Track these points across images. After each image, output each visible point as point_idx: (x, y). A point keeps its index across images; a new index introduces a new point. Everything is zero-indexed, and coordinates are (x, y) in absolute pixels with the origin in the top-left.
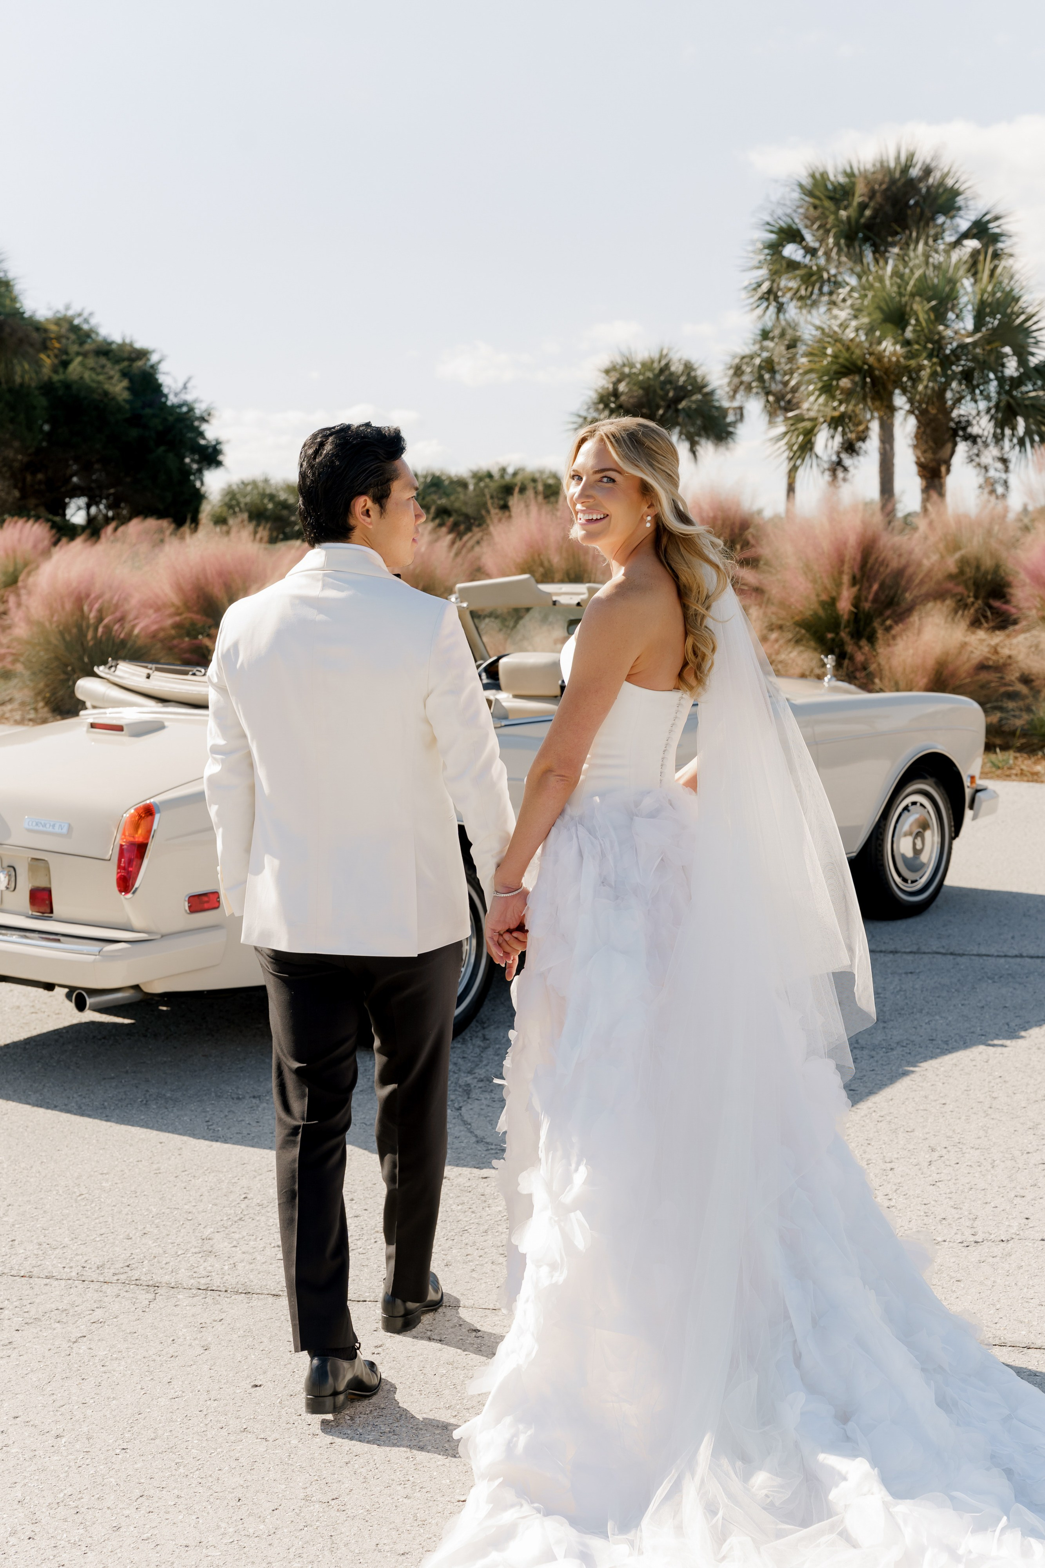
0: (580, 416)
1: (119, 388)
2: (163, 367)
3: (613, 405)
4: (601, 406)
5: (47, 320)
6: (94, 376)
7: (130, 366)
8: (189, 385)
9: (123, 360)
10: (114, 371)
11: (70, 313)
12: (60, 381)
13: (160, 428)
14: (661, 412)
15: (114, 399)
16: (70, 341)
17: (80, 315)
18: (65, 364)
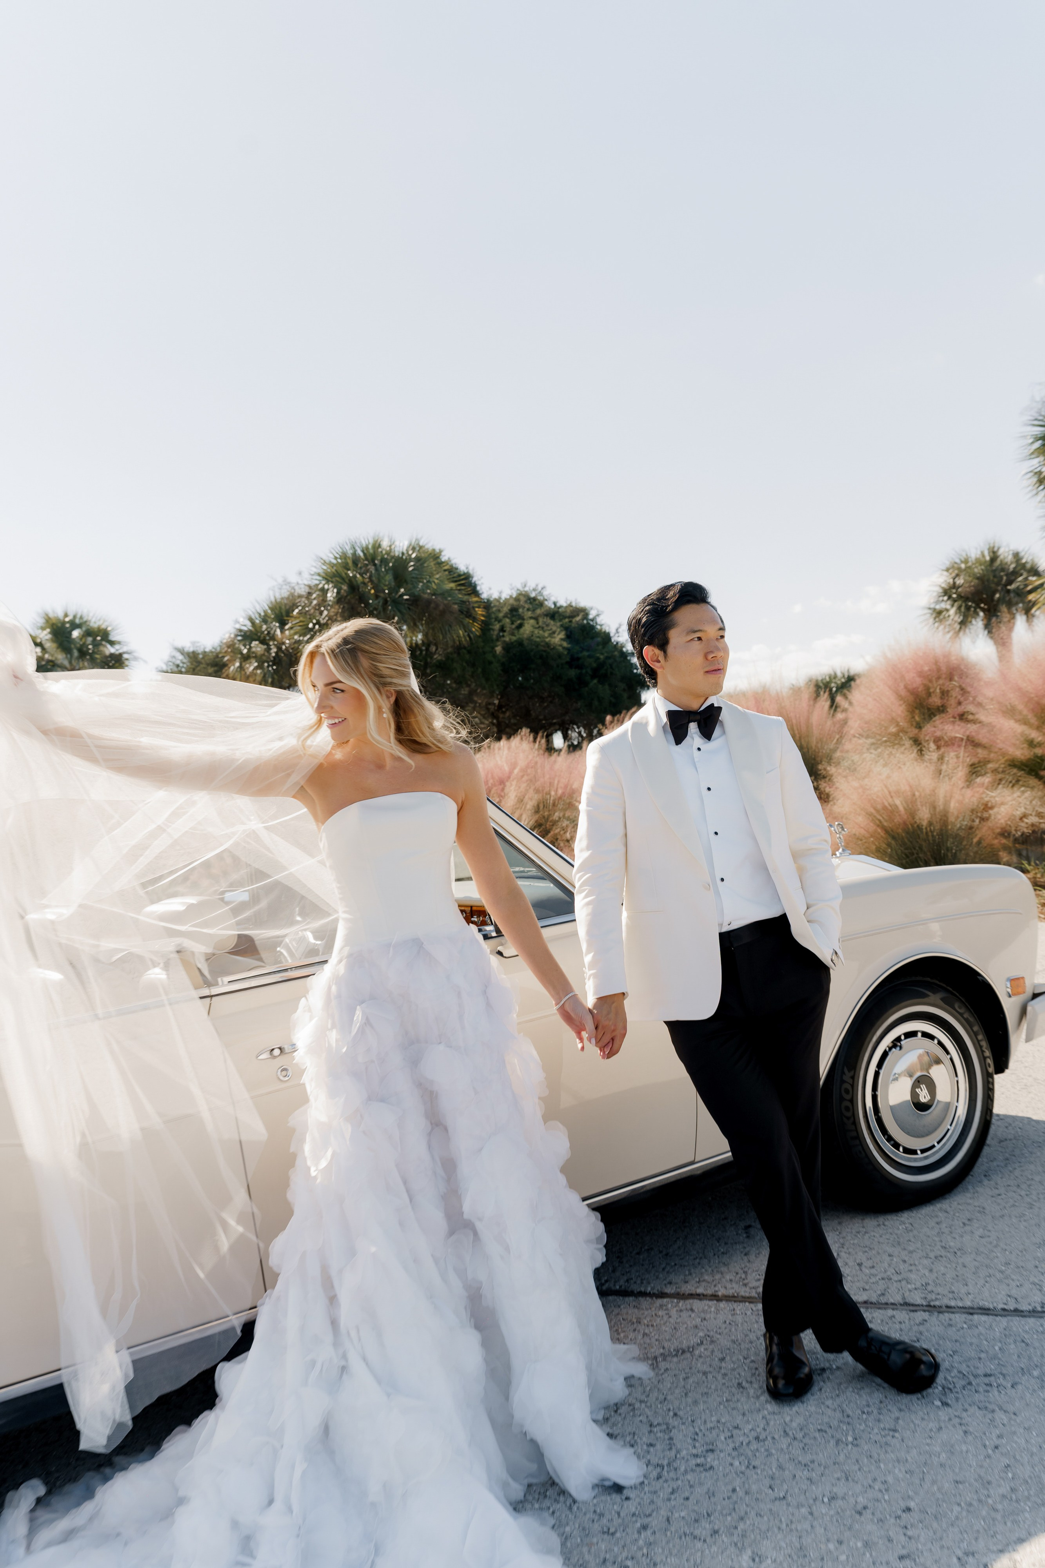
0: (930, 609)
1: (558, 639)
2: (599, 620)
3: (954, 596)
4: (946, 598)
5: (511, 597)
6: (541, 632)
7: (570, 622)
8: (620, 630)
9: (565, 617)
10: (554, 626)
11: (527, 589)
12: (516, 641)
13: (594, 665)
14: (997, 596)
15: (554, 648)
16: (525, 609)
17: (534, 590)
18: (520, 626)
